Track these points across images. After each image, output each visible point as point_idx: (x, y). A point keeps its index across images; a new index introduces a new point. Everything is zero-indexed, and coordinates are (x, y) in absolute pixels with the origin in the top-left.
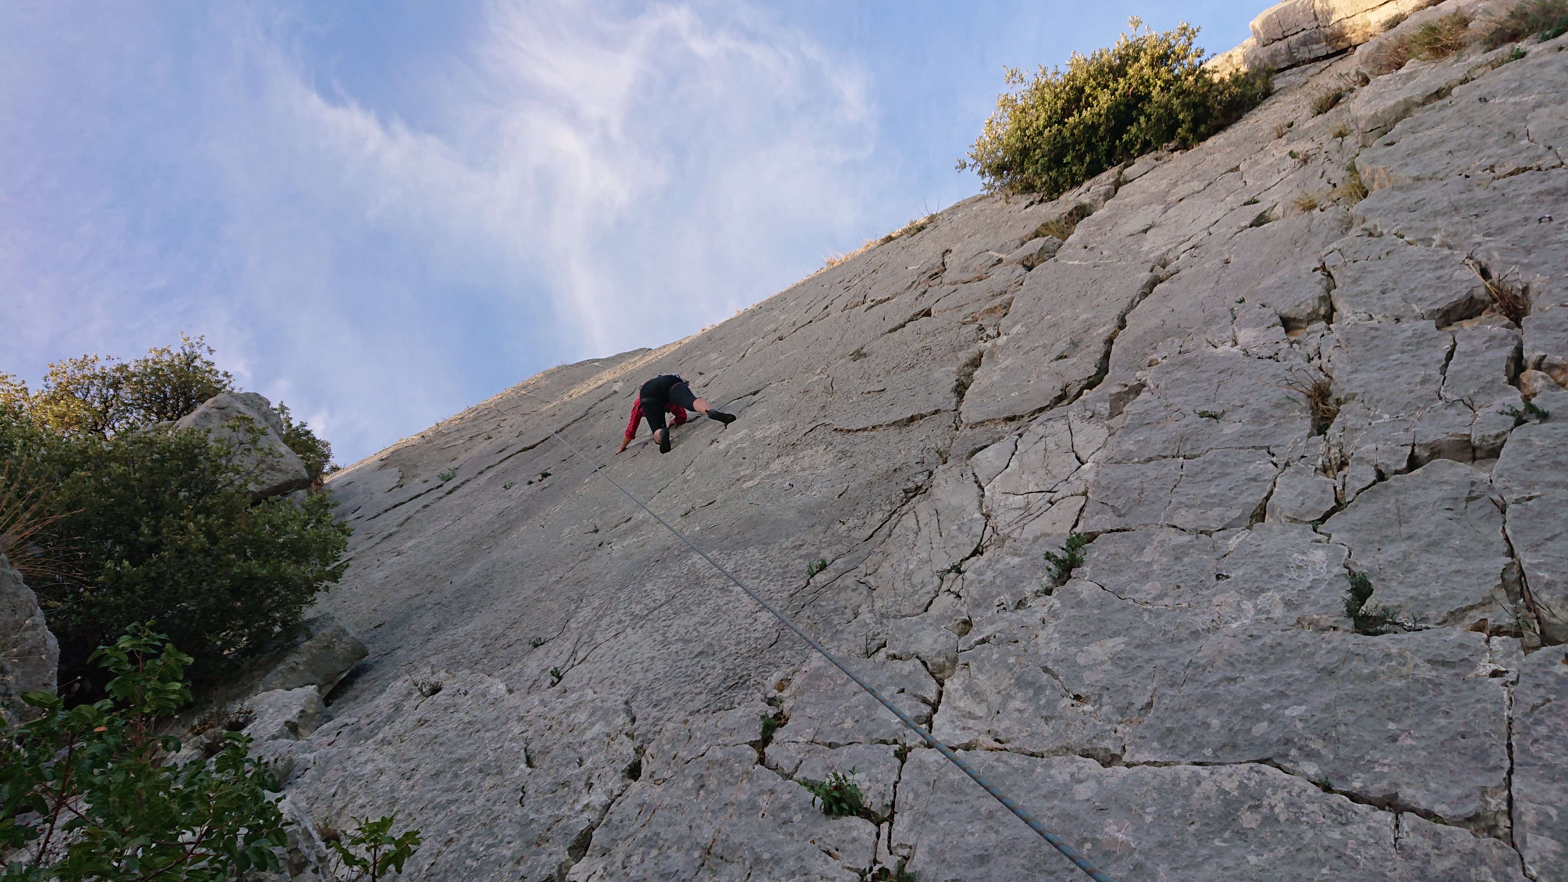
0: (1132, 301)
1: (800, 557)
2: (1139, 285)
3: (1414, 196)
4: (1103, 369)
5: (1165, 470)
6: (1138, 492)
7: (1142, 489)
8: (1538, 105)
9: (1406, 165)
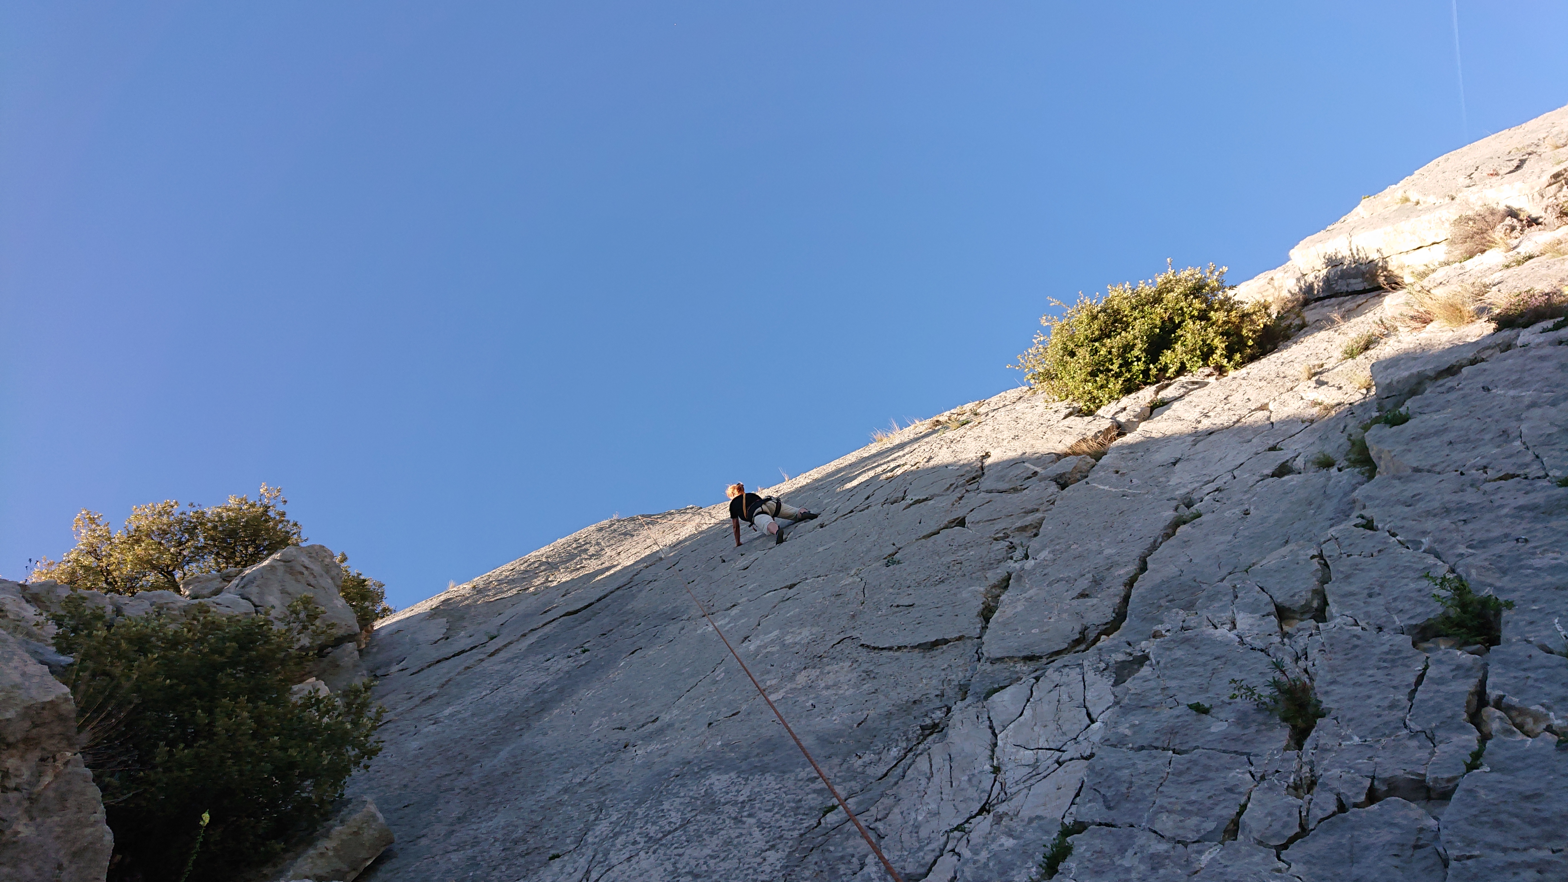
0: (1155, 541)
1: (815, 791)
2: (1161, 525)
3: (1413, 488)
4: (1121, 616)
5: (1153, 764)
6: (1126, 785)
7: (1131, 783)
8: (1533, 405)
9: (1410, 451)
